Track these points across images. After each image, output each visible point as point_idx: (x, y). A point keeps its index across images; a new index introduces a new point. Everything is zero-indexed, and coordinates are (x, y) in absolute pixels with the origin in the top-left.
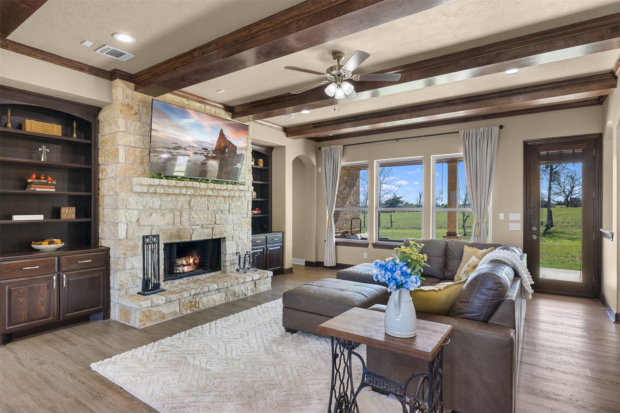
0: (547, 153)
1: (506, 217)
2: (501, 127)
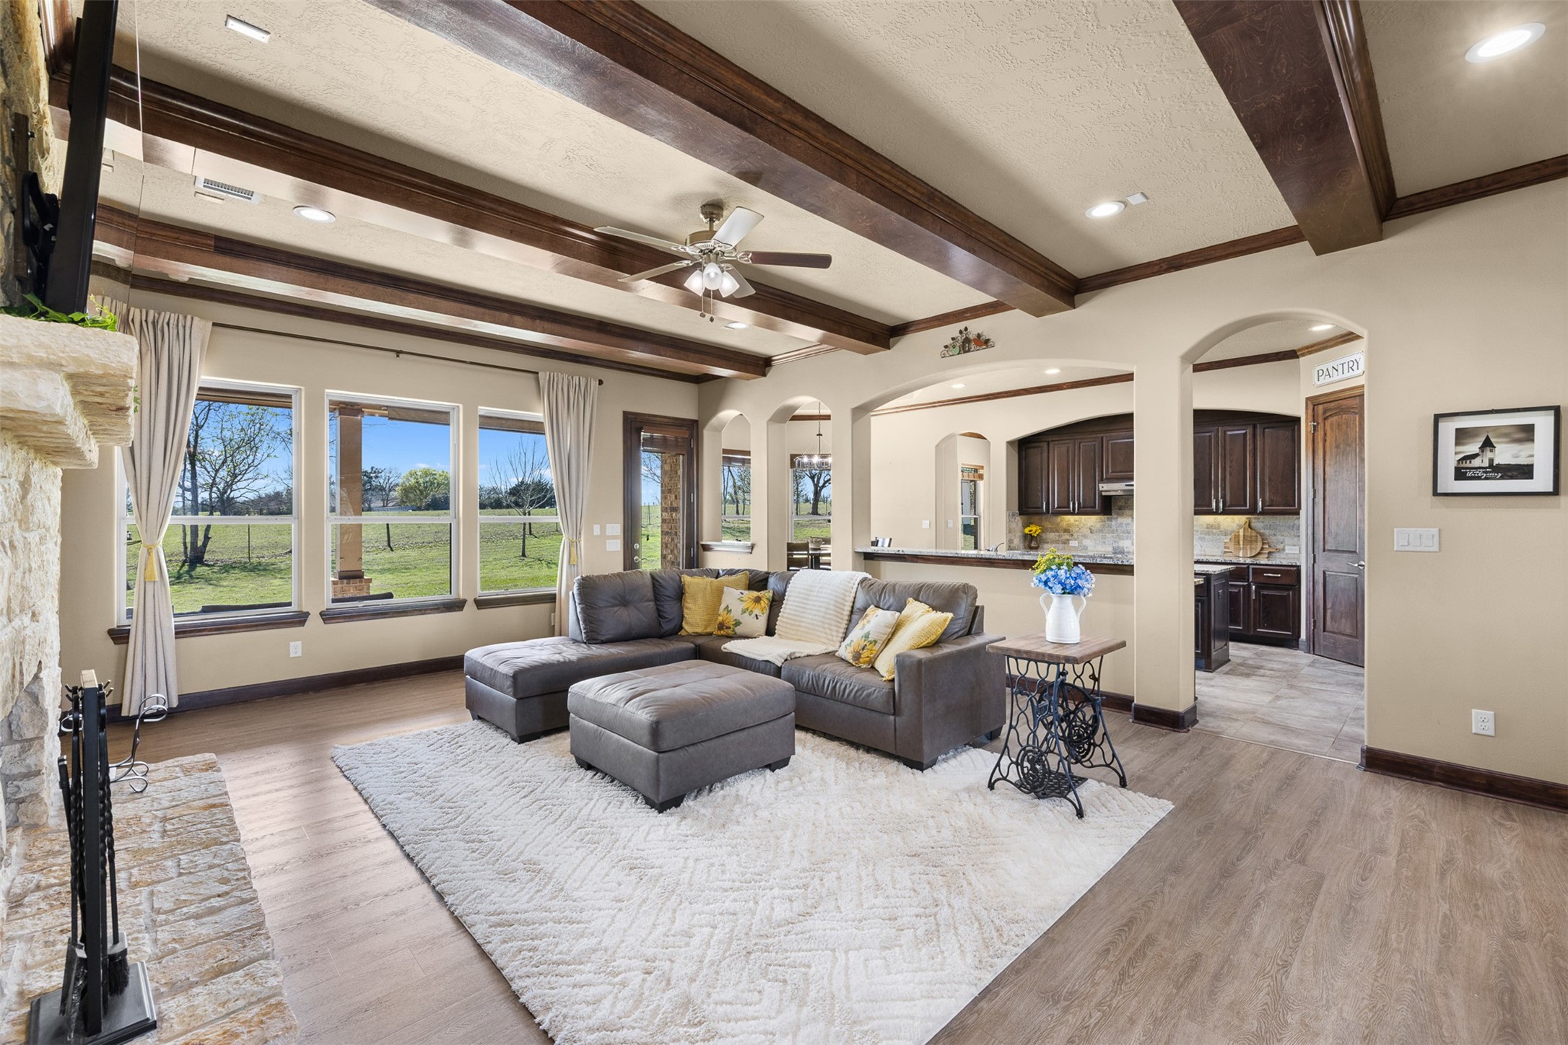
0: (652, 436)
1: (603, 529)
2: (601, 382)
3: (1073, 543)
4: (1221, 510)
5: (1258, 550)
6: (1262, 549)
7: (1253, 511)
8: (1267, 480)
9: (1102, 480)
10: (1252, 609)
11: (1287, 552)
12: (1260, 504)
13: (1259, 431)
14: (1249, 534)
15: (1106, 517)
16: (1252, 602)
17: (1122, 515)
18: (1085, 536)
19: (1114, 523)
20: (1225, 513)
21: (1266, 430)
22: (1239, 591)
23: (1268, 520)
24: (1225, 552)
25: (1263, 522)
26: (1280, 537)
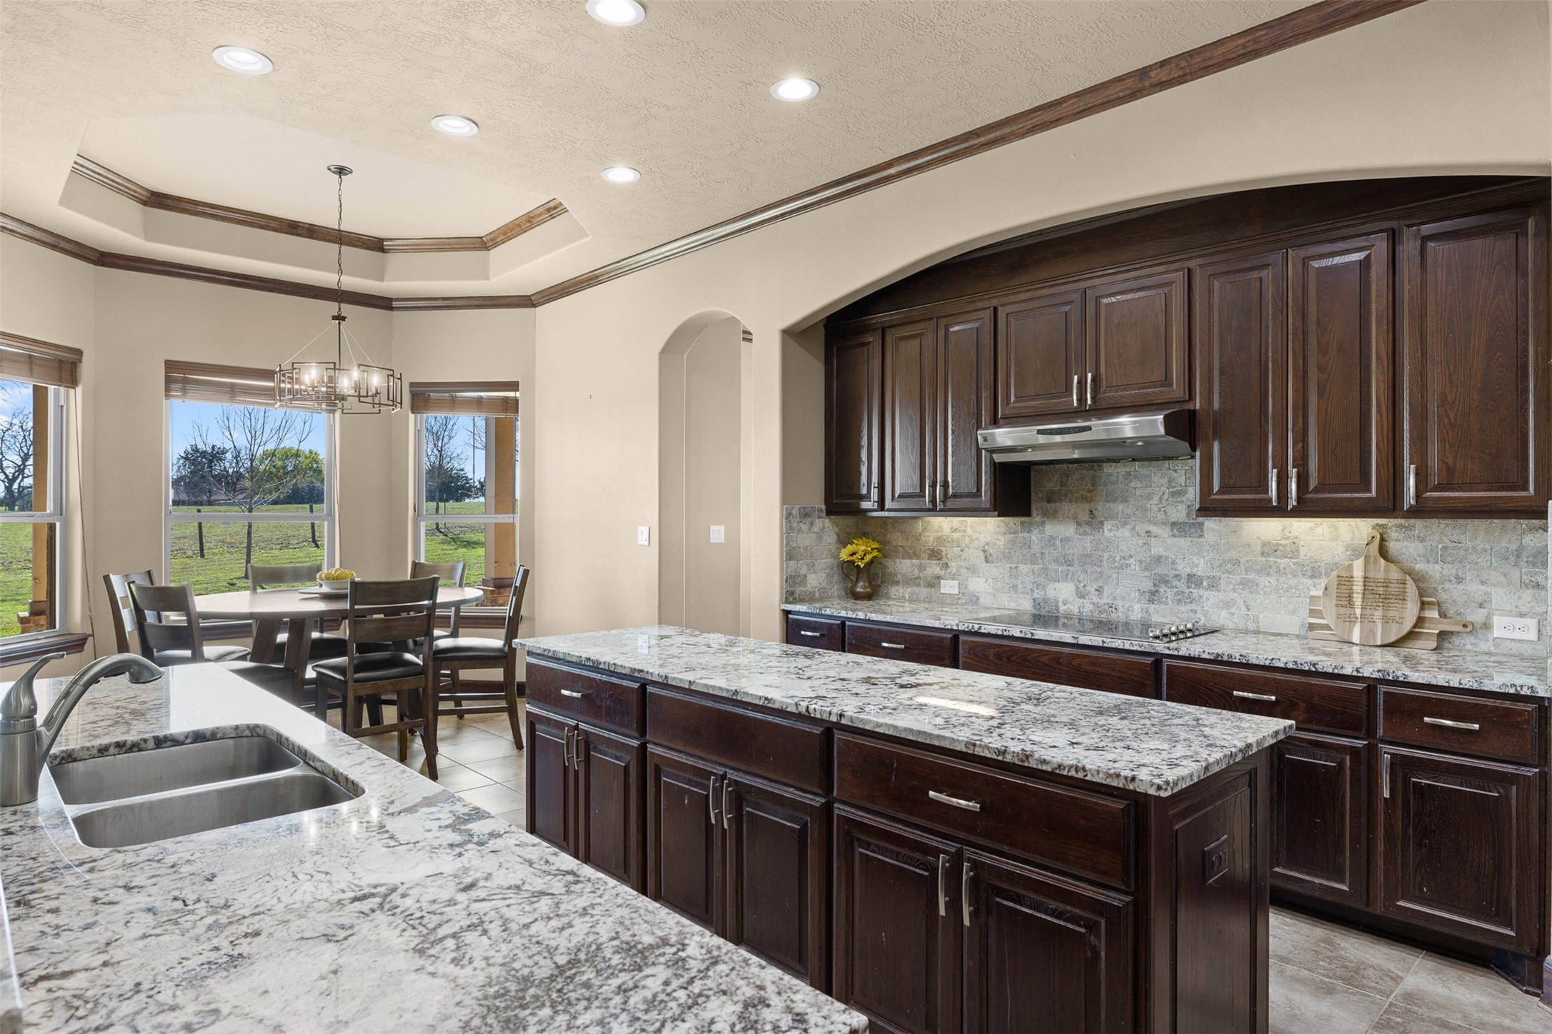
3: (949, 587)
4: (1293, 502)
5: (1408, 626)
6: (1420, 621)
7: (1388, 505)
8: (1433, 407)
9: (995, 422)
10: (1381, 832)
11: (1497, 633)
12: (1411, 482)
13: (1409, 247)
14: (1380, 575)
15: (1018, 520)
16: (1381, 807)
17: (1050, 515)
18: (973, 570)
19: (1035, 536)
20: (1305, 509)
21: (1431, 245)
22: (1341, 764)
23: (1439, 532)
24: (1312, 627)
25: (1422, 540)
26: (1474, 588)
